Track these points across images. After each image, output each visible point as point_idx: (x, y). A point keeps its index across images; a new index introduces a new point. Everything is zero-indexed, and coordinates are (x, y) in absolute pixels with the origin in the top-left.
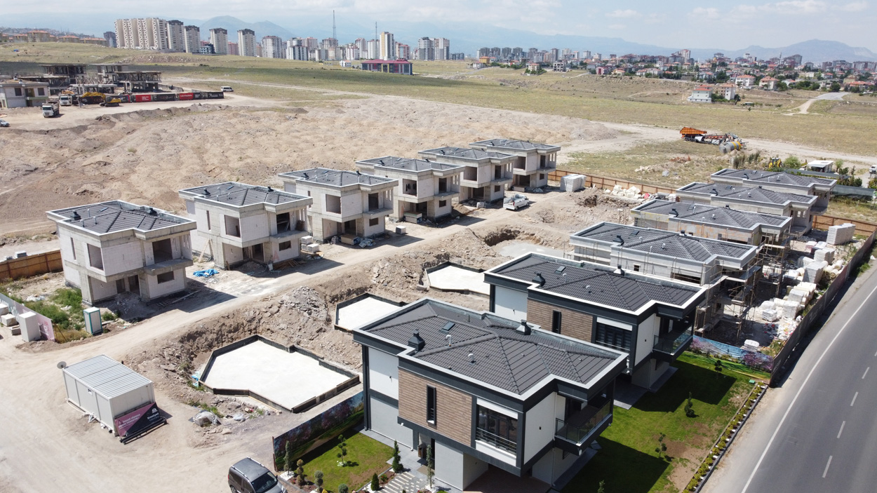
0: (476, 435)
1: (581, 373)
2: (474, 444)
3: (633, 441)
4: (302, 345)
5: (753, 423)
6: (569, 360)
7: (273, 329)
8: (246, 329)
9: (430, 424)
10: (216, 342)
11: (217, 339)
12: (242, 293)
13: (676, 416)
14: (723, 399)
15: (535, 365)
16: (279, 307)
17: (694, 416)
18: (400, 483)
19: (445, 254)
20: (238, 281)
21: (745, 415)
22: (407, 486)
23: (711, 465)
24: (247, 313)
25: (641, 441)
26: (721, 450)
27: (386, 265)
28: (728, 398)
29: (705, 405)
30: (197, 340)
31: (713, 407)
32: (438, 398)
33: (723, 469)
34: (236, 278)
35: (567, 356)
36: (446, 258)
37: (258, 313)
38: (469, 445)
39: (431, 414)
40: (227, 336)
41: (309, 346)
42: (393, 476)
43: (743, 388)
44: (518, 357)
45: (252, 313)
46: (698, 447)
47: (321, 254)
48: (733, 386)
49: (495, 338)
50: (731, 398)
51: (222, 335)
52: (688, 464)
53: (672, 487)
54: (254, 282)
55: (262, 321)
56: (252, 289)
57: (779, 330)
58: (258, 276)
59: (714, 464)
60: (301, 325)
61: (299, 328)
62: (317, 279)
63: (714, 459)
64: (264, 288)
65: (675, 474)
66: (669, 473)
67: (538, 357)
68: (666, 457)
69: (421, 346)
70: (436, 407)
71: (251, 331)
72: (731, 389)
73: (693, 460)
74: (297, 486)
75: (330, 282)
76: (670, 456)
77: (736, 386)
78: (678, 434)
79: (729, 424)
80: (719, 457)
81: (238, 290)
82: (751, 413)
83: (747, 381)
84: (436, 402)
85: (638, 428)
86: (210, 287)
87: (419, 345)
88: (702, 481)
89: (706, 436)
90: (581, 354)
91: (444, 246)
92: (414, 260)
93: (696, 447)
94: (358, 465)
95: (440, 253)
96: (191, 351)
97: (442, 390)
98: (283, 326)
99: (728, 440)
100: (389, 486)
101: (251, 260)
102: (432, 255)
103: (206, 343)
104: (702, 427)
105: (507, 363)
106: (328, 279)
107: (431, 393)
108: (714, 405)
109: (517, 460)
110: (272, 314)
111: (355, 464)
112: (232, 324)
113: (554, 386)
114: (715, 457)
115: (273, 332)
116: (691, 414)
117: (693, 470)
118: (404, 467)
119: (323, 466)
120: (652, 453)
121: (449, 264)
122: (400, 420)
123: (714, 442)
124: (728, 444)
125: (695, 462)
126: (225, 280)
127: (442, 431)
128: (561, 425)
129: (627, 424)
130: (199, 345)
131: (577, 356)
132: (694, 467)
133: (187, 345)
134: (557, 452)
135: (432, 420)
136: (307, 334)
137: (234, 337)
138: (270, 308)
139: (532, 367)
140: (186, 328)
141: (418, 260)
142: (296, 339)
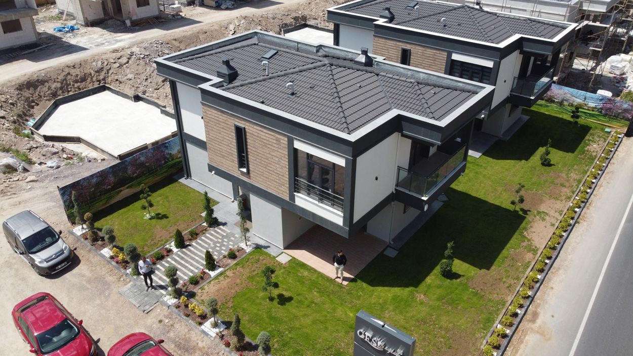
0: (295, 187)
1: (433, 109)
2: (292, 198)
3: (483, 191)
4: (147, 94)
5: (612, 172)
6: (419, 92)
7: (120, 80)
8: (94, 79)
9: (242, 173)
10: (61, 92)
11: (61, 88)
12: (96, 46)
13: (530, 165)
14: (579, 148)
15: (374, 99)
16: (129, 59)
17: (549, 165)
18: (211, 240)
19: (303, 16)
20: (95, 36)
21: (604, 164)
22: (218, 242)
23: (572, 218)
24: (94, 63)
25: (493, 192)
26: (583, 202)
27: (242, 22)
28: (584, 147)
29: (561, 153)
30: (38, 89)
31: (570, 155)
32: (248, 141)
33: (585, 223)
34: (94, 33)
35: (417, 87)
36: (303, 21)
37: (106, 63)
38: (287, 199)
39: (243, 160)
40: (73, 85)
41: (154, 95)
42: (205, 230)
43: (599, 137)
44: (352, 89)
45: (100, 63)
46: (556, 199)
47: (182, 14)
48: (589, 134)
49: (325, 65)
50: (588, 147)
51: (68, 85)
52: (547, 218)
53: (531, 245)
54: (111, 37)
55: (111, 72)
56: (107, 42)
57: (628, 82)
58: (116, 32)
59: (576, 218)
60: (148, 75)
61: (145, 78)
62: (173, 34)
63: (576, 212)
64: (117, 41)
65: (533, 230)
66: (525, 229)
67: (379, 89)
68: (522, 210)
69: (232, 76)
70: (247, 152)
71: (99, 81)
72: (587, 137)
73: (552, 213)
74: (88, 243)
75: (184, 37)
76: (526, 208)
77: (591, 135)
78: (533, 184)
79: (588, 174)
80: (581, 209)
81: (92, 43)
82: (609, 162)
83: (603, 130)
84: (246, 145)
85: (489, 178)
86: (66, 41)
87: (229, 75)
88: (564, 238)
89: (565, 186)
90: (435, 86)
91: (302, 9)
92: (272, 21)
93: (554, 198)
94: (167, 217)
95: (297, 15)
96: (31, 99)
97: (253, 131)
98: (130, 76)
99: (589, 191)
100: (198, 243)
101: (112, 18)
102: (289, 17)
103: (49, 92)
104: (559, 176)
105: (336, 95)
106: (183, 34)
107: (240, 134)
108: (570, 154)
109: (344, 218)
110: (121, 66)
111: (165, 216)
112: (79, 73)
113: (397, 125)
114: (577, 209)
115: (121, 83)
116: (546, 163)
117: (553, 225)
118: (220, 220)
119: (128, 217)
120: (507, 205)
121: (305, 26)
122: (211, 168)
123: (573, 193)
124: (589, 195)
125: (554, 215)
126: (82, 35)
127: (256, 180)
128: (404, 174)
129: (477, 173)
130: (42, 94)
131: (429, 88)
132: (553, 221)
133: (27, 93)
134: (397, 206)
135: (244, 167)
136: (153, 84)
137: (81, 87)
138: (119, 59)
139: (370, 101)
140: (27, 76)
141: (276, 20)
142: (142, 88)
